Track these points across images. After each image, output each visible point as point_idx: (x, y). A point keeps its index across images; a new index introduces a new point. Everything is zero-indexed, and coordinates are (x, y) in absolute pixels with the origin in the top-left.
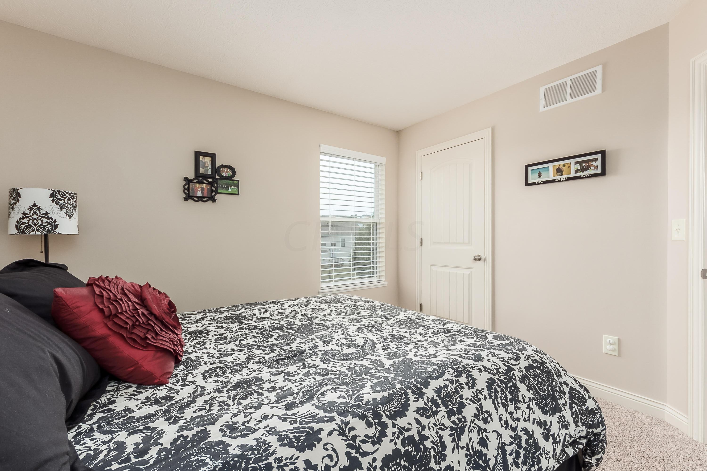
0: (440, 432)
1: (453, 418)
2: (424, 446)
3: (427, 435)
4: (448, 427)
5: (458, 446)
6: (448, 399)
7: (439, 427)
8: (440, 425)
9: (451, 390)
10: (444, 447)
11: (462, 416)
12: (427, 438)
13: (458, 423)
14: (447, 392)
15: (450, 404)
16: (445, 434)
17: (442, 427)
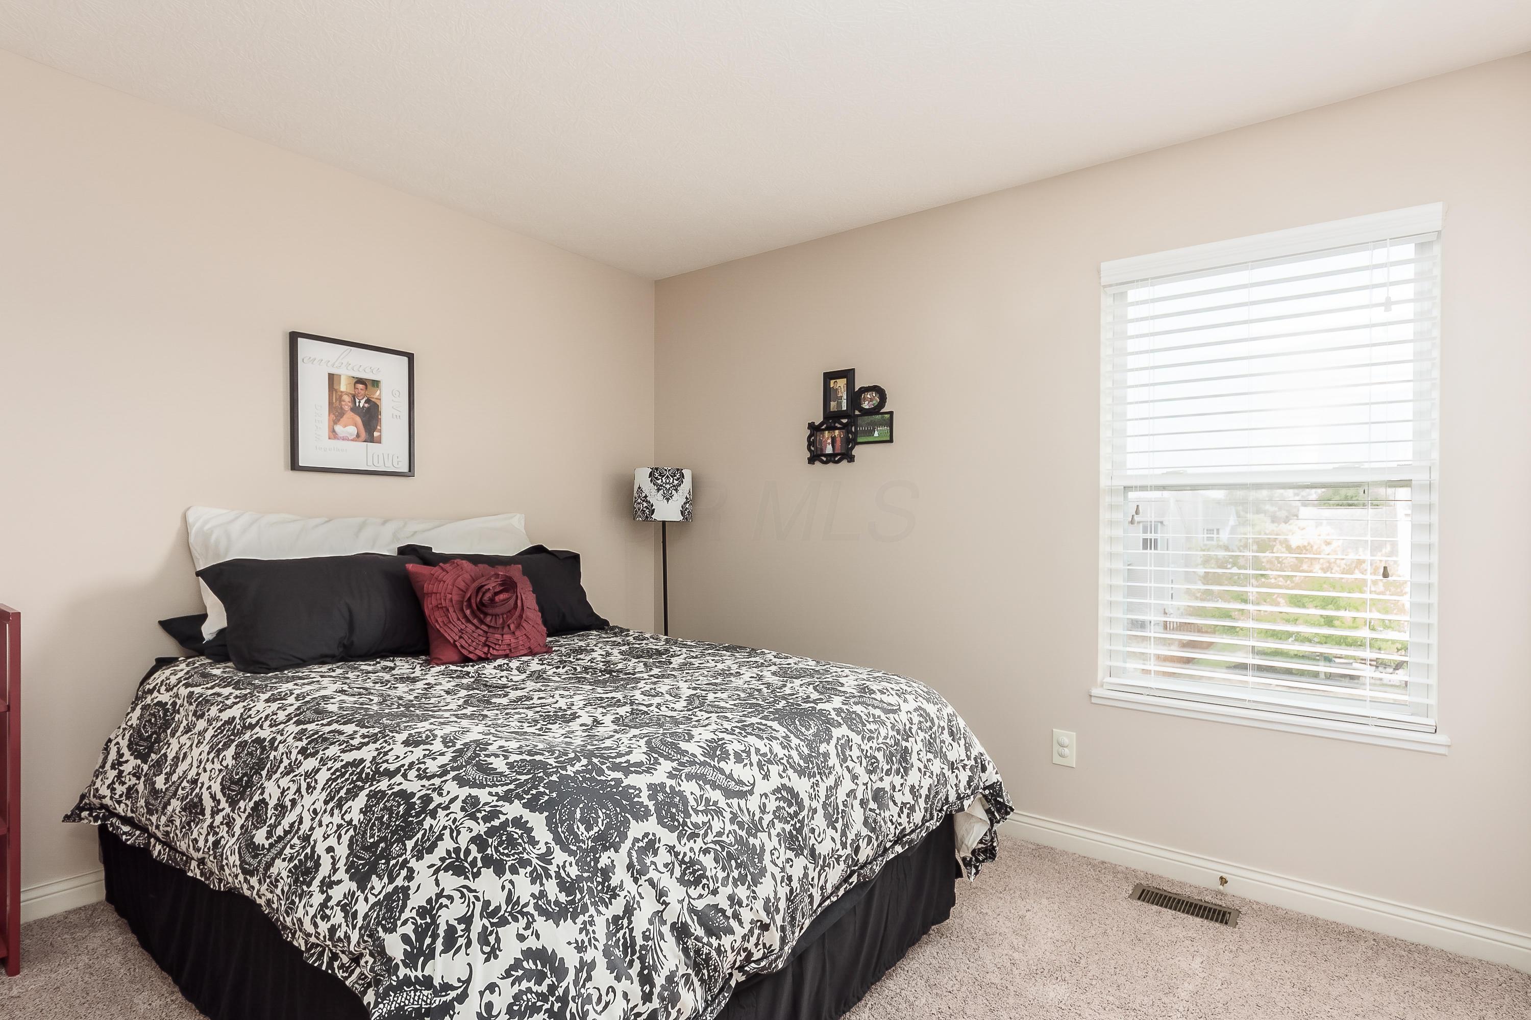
0: (447, 832)
1: (473, 848)
2: (424, 819)
3: (437, 816)
4: (457, 843)
5: (436, 872)
6: (504, 838)
7: (453, 827)
8: (456, 828)
9: (524, 849)
10: (430, 850)
11: (481, 868)
12: (434, 817)
13: (469, 861)
14: (520, 841)
15: (496, 842)
16: (447, 844)
17: (455, 832)
